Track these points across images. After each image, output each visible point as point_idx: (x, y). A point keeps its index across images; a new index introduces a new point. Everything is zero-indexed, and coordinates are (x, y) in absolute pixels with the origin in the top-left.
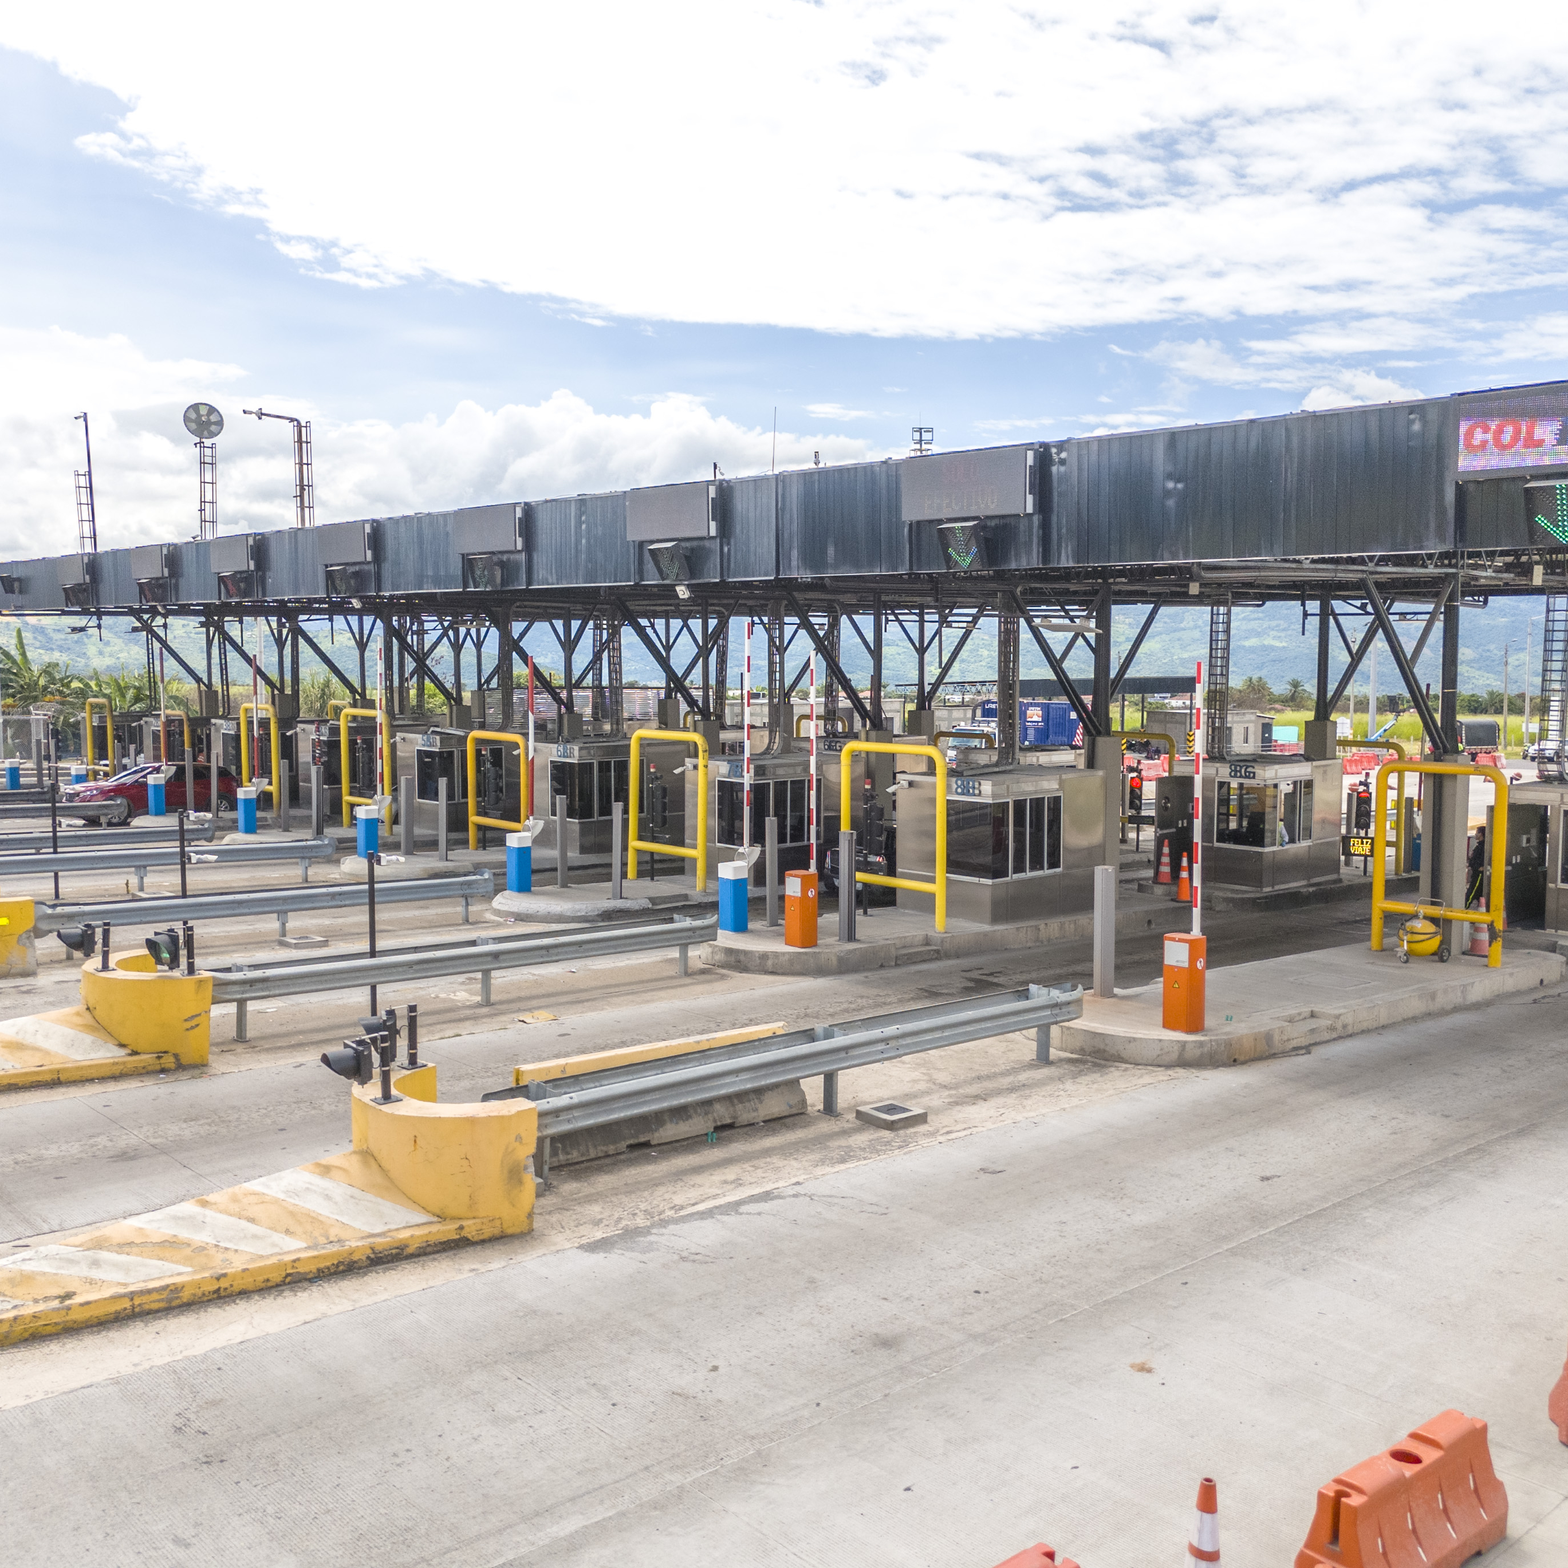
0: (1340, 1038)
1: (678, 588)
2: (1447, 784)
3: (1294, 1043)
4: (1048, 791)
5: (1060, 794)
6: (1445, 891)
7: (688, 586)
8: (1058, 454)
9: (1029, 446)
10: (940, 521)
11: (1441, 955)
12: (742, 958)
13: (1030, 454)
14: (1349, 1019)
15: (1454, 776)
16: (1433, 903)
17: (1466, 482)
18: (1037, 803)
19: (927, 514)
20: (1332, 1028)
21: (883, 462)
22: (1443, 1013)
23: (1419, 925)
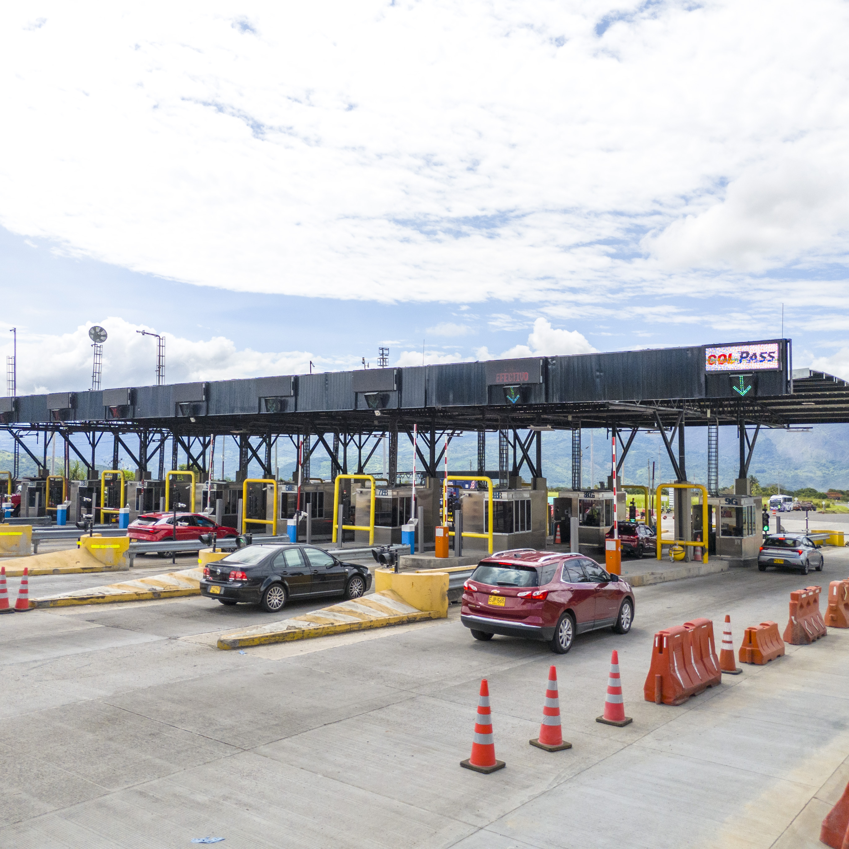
0: (663, 582)
1: (375, 412)
2: (683, 493)
3: (650, 582)
4: (526, 498)
5: (530, 499)
6: (685, 534)
7: (380, 411)
8: (552, 361)
9: (541, 358)
10: (503, 385)
11: (684, 560)
12: (420, 562)
13: (541, 361)
14: (665, 575)
15: (685, 489)
16: (680, 540)
17: (709, 375)
18: (522, 502)
19: (498, 381)
20: (660, 578)
21: (476, 363)
22: (693, 577)
23: (677, 548)
